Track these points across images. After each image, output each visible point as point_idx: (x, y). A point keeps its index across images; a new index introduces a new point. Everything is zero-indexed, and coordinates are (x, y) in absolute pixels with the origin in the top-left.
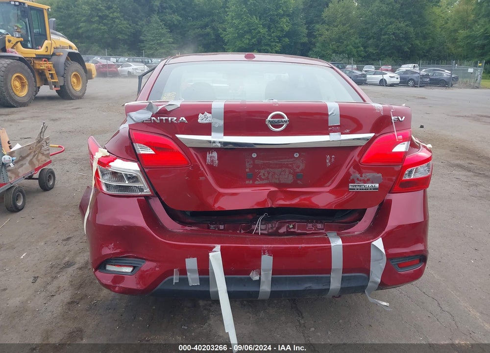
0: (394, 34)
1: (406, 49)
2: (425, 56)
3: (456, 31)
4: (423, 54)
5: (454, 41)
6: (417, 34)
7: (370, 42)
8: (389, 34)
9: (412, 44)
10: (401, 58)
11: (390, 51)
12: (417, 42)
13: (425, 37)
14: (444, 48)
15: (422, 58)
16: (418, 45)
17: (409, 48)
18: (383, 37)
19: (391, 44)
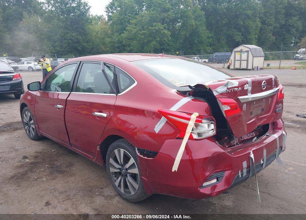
0: (70, 39)
1: (80, 48)
2: (91, 52)
3: (104, 39)
4: (89, 51)
5: (104, 44)
6: (84, 40)
7: (56, 44)
8: (67, 40)
9: (82, 46)
10: (77, 54)
11: (70, 50)
12: (85, 44)
13: (88, 42)
14: (99, 48)
15: (89, 53)
16: (85, 46)
17: (81, 48)
18: (64, 41)
19: (71, 45)
